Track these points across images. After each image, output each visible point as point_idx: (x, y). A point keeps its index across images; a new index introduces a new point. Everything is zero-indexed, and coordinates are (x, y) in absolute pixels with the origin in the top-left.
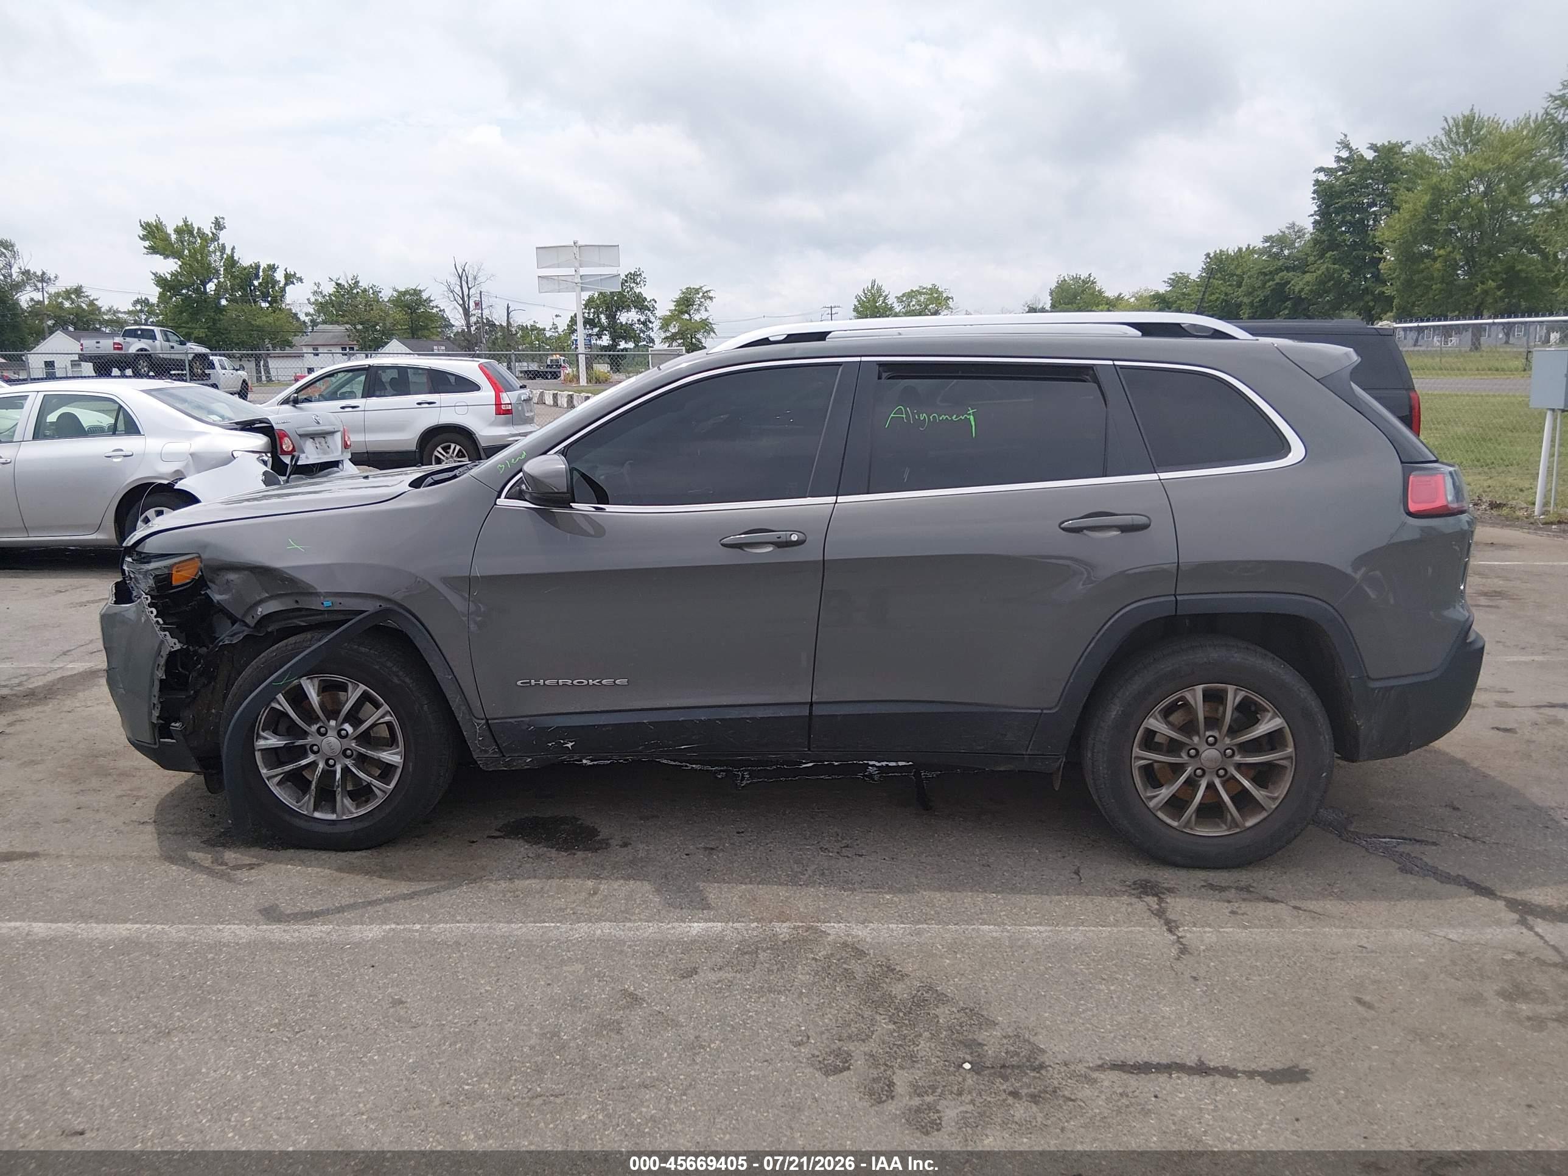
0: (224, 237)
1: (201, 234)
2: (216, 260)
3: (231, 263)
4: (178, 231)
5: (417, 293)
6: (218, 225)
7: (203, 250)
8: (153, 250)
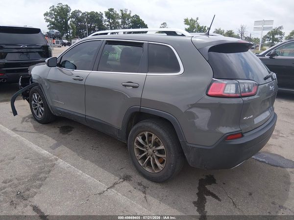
0: (198, 21)
1: (194, 20)
2: (196, 26)
3: (198, 26)
4: (190, 20)
5: (231, 31)
6: (197, 19)
7: (194, 24)
8: (186, 24)
